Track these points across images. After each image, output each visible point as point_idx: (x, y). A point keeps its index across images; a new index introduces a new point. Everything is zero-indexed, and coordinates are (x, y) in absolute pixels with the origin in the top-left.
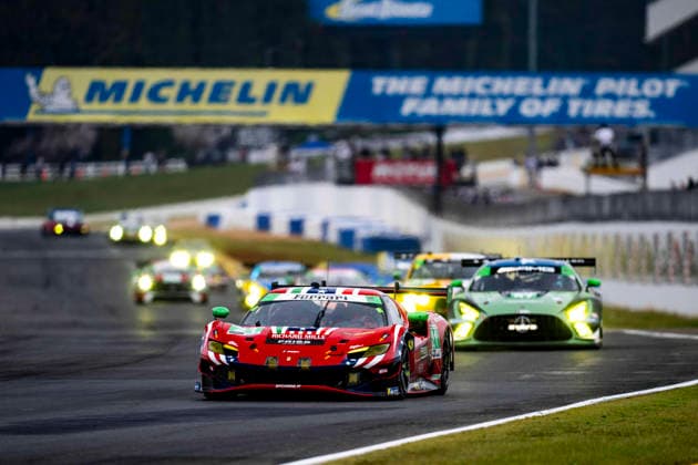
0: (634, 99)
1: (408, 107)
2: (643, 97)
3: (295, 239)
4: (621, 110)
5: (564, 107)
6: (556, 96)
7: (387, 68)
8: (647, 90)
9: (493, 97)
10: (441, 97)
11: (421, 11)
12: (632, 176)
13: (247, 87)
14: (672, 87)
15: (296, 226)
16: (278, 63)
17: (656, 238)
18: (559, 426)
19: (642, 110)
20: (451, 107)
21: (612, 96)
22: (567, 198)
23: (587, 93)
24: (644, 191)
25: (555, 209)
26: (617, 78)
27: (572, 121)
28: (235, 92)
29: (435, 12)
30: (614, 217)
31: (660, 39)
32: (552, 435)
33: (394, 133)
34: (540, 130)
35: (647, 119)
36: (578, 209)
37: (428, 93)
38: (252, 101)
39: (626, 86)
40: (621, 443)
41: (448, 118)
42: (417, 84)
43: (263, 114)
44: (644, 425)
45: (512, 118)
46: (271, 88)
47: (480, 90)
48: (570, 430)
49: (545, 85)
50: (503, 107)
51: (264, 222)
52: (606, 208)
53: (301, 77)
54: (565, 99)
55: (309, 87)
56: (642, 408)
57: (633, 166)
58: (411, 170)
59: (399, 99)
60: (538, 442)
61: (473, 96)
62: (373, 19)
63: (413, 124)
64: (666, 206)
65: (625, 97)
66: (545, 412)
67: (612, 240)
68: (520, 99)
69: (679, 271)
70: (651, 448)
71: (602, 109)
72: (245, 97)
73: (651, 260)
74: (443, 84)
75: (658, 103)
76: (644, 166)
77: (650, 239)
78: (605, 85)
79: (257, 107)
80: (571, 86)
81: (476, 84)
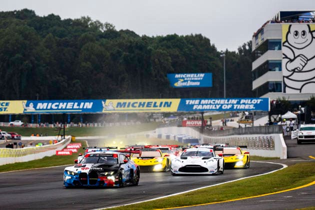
0: (250, 104)
1: (195, 107)
2: (252, 104)
3: (168, 140)
4: (247, 107)
5: (233, 107)
6: (231, 104)
7: (189, 98)
8: (253, 102)
9: (215, 104)
10: (203, 105)
11: (198, 84)
12: (250, 123)
13: (155, 103)
14: (259, 101)
15: (168, 137)
16: (162, 97)
17: (256, 138)
18: (235, 185)
19: (252, 107)
20: (205, 107)
21: (244, 104)
22: (234, 129)
23: (238, 103)
24: (253, 127)
25: (231, 132)
26: (246, 99)
27: (235, 110)
28: (153, 104)
29: (200, 84)
30: (246, 133)
31: (256, 89)
32: (233, 187)
33: (191, 114)
34: (227, 112)
35: (253, 109)
36: (237, 131)
37: (200, 104)
38: (157, 106)
39: (248, 101)
40: (250, 189)
41: (204, 110)
42: (197, 101)
43: (160, 110)
44: (256, 184)
45: (220, 109)
46: (161, 103)
47: (212, 103)
48: (238, 185)
49: (228, 101)
50: (218, 107)
51: (160, 136)
52: (244, 131)
53: (169, 100)
54: (233, 104)
55: (171, 103)
56: (255, 180)
57: (250, 121)
58: (196, 122)
59: (193, 105)
60: (230, 189)
61: (210, 104)
62: (185, 86)
63: (196, 111)
64: (258, 130)
65: (248, 104)
66: (231, 181)
67: (245, 139)
68: (222, 105)
69: (262, 146)
70: (258, 189)
71: (242, 107)
72: (155, 106)
73: (255, 143)
74: (203, 101)
75: (256, 105)
76: (253, 120)
77: (254, 138)
78: (243, 101)
79: (158, 108)
80: (234, 101)
81: (211, 101)
